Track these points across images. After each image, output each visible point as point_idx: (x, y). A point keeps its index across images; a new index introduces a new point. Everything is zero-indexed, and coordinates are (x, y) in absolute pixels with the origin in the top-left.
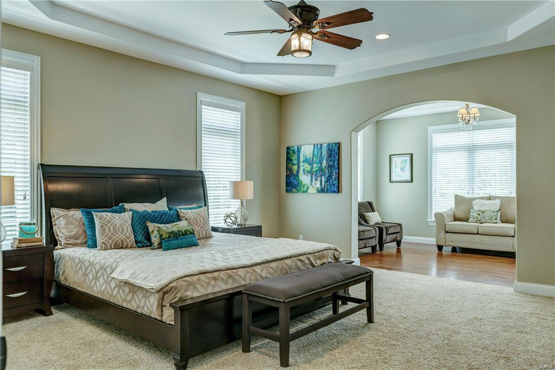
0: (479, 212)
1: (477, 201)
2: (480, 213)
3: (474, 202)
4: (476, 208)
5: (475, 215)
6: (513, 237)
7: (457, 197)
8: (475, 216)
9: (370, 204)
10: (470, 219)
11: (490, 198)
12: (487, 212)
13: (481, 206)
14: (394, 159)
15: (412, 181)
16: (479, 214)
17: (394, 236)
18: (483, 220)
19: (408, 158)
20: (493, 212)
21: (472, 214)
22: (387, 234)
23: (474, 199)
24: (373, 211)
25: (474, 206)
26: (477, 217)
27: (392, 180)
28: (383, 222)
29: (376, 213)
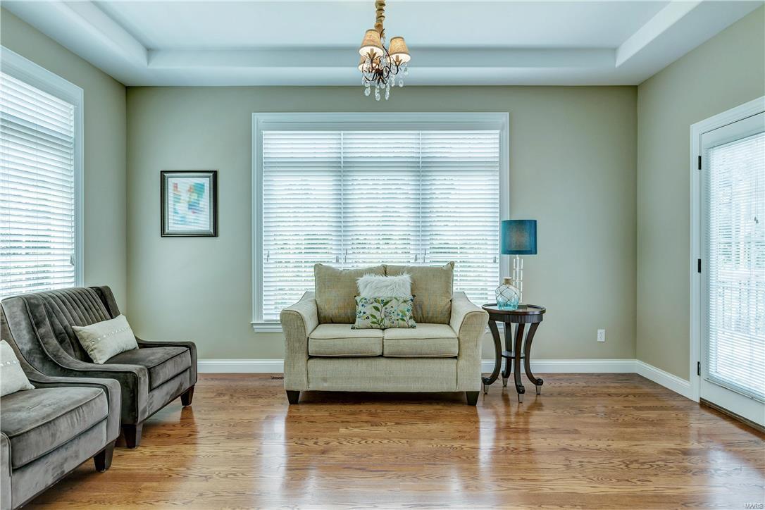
0: (375, 304)
1: (366, 277)
2: (379, 306)
3: (361, 281)
4: (365, 293)
5: (369, 310)
6: (456, 357)
7: (319, 268)
8: (368, 313)
9: (103, 295)
10: (357, 319)
11: (385, 271)
12: (394, 303)
13: (378, 288)
14: (171, 182)
15: (215, 234)
16: (377, 309)
17: (172, 387)
18: (387, 322)
19: (206, 182)
20: (405, 301)
21: (360, 308)
22: (151, 389)
23: (361, 273)
24: (112, 313)
25: (361, 289)
26: (374, 317)
27: (167, 231)
28: (143, 345)
29: (121, 320)
